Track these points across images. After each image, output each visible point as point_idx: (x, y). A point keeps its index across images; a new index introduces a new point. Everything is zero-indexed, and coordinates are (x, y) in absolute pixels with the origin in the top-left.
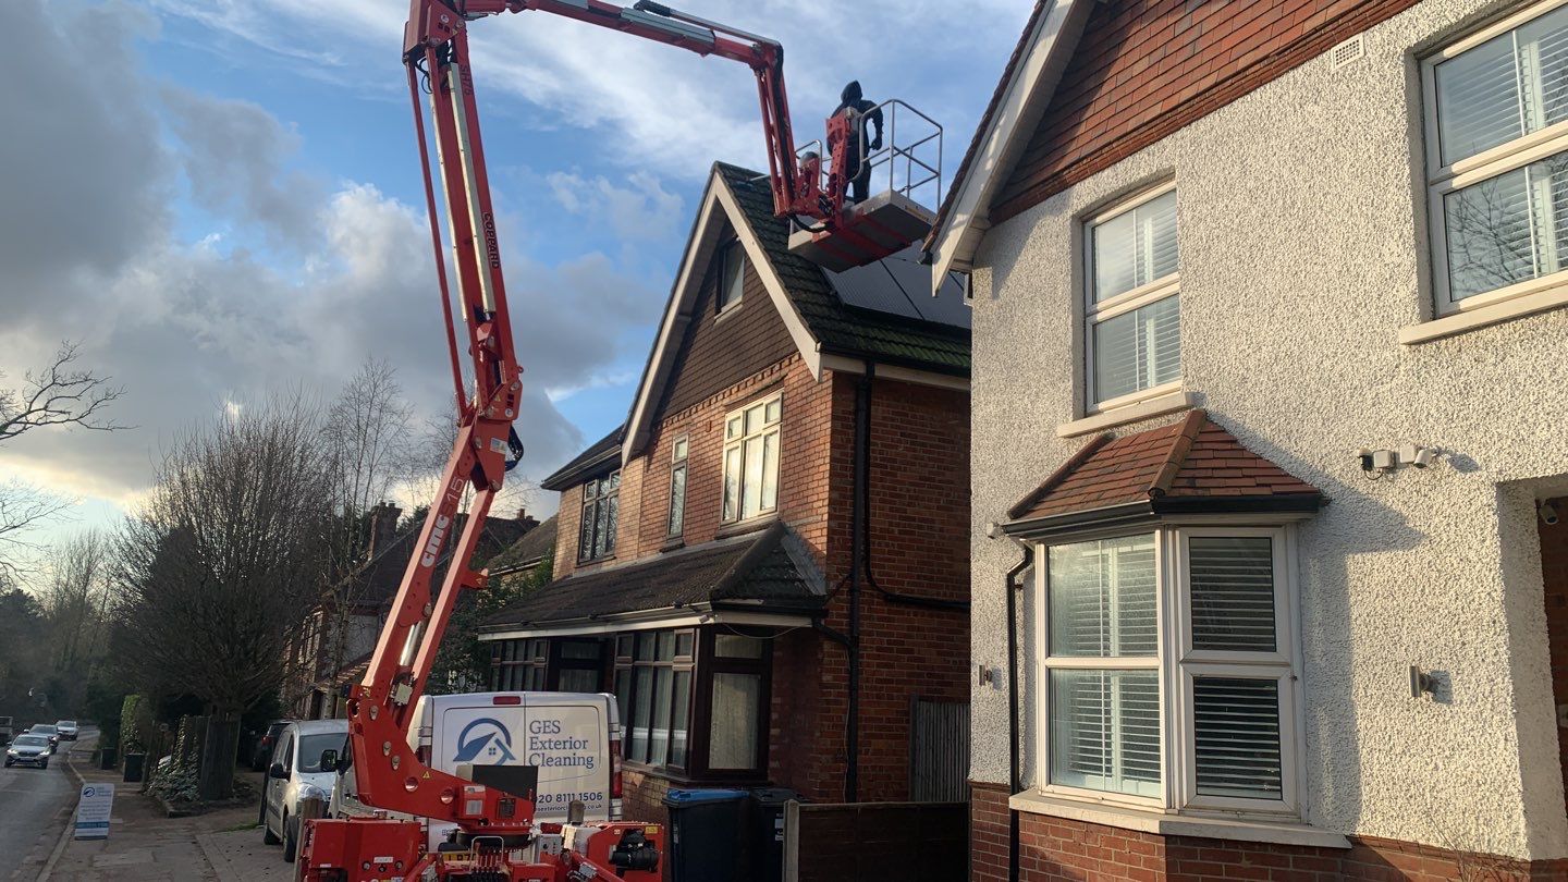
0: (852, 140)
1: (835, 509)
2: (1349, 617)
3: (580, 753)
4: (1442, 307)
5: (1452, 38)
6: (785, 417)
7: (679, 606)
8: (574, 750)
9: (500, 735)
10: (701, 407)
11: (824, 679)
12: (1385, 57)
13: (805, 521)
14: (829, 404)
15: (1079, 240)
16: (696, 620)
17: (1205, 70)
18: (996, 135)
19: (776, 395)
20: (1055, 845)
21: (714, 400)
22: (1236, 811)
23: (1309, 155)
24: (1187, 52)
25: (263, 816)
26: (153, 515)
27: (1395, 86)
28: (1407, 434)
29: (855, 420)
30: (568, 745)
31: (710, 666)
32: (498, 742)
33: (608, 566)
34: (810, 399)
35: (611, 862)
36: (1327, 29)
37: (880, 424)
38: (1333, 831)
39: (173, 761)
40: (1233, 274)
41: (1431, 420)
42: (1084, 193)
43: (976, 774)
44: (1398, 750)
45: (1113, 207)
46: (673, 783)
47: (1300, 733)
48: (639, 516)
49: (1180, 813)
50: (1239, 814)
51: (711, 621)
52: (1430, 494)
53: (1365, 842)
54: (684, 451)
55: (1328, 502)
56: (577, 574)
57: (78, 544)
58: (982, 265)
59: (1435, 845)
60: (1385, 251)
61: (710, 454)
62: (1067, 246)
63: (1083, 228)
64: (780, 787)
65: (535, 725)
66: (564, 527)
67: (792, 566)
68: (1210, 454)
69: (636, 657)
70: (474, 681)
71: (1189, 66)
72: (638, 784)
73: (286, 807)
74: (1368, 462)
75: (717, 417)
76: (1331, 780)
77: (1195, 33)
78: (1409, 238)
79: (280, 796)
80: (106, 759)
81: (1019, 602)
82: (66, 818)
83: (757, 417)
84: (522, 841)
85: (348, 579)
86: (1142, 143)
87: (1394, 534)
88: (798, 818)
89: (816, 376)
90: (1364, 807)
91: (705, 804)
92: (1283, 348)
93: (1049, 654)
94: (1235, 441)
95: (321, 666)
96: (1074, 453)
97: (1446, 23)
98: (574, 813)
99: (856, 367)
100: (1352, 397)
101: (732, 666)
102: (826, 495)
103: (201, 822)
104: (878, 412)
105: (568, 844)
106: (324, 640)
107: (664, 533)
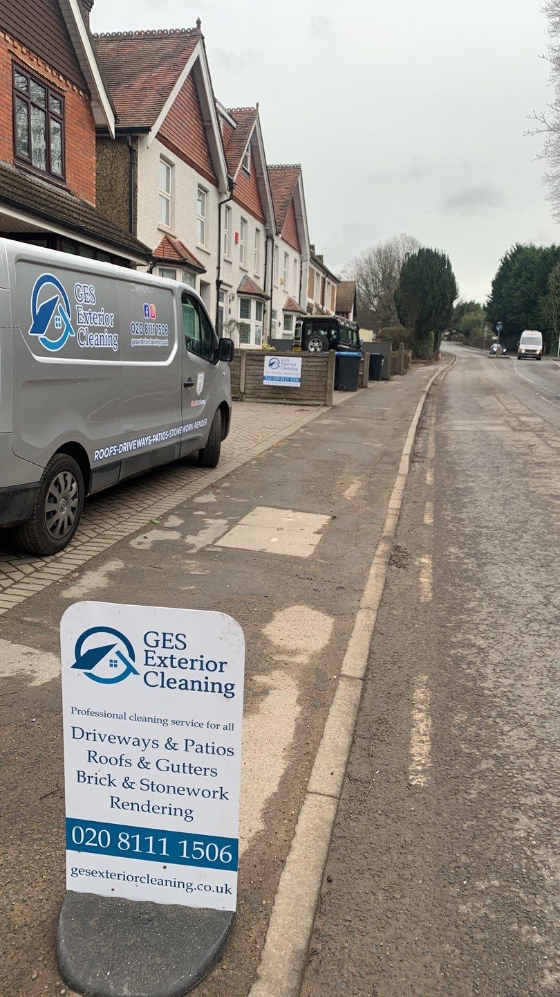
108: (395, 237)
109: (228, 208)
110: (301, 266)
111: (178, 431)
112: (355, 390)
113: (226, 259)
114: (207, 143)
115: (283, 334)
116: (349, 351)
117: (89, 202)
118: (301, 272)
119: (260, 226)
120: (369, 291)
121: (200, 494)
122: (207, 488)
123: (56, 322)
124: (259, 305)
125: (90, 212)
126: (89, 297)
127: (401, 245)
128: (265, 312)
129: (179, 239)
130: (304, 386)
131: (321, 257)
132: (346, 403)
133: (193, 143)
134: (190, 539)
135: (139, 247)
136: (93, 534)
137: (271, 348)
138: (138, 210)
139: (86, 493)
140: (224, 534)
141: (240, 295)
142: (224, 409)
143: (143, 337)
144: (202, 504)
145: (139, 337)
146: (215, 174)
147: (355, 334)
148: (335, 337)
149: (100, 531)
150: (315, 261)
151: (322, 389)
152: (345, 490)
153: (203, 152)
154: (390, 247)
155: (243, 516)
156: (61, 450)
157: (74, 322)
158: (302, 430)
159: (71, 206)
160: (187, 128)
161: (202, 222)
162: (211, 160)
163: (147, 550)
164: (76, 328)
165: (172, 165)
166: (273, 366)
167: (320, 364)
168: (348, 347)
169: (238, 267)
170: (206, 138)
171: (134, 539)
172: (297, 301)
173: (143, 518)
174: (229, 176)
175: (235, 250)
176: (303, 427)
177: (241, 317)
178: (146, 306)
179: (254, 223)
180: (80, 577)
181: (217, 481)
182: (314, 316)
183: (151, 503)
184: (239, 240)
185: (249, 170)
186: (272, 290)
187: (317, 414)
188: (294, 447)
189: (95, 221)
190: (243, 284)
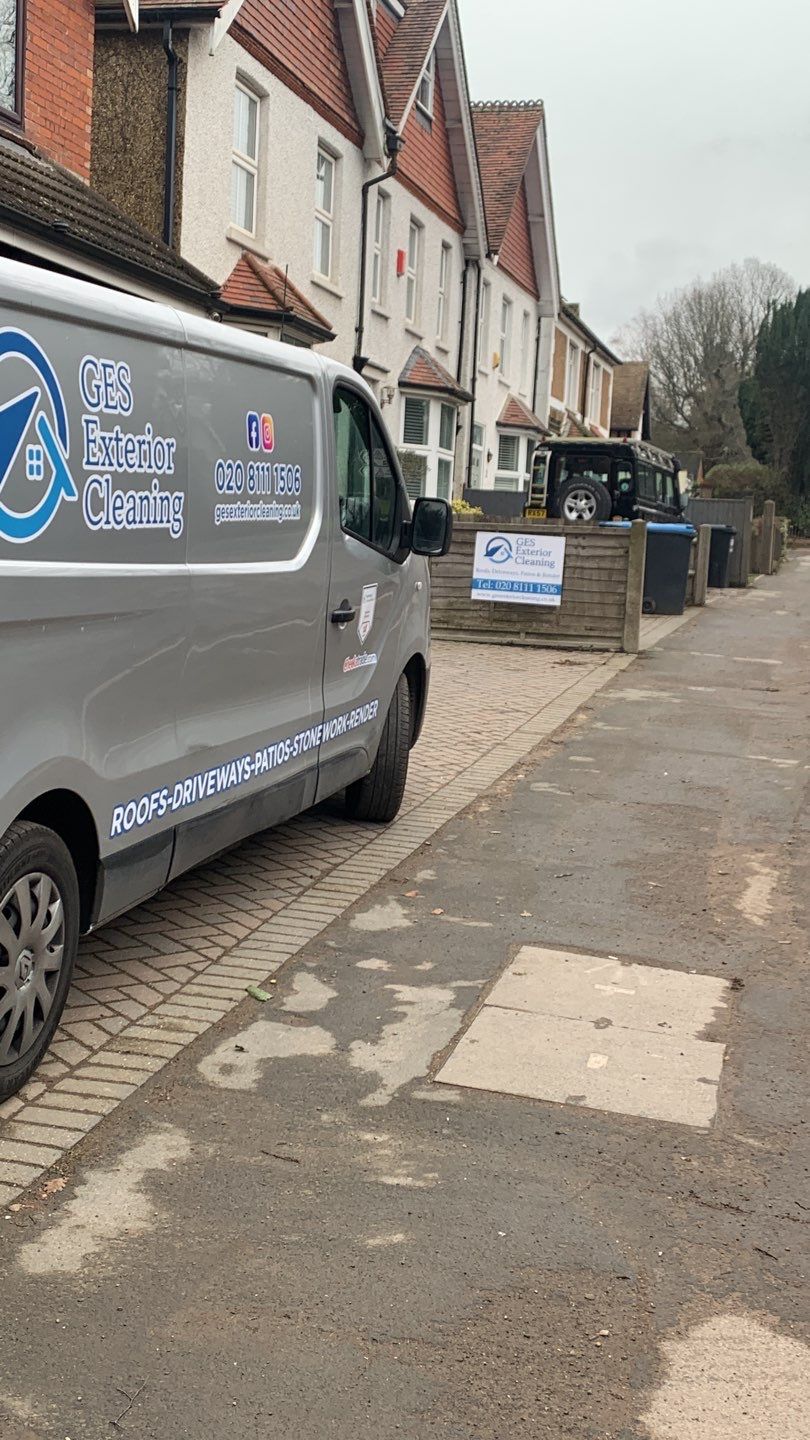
108: (733, 266)
109: (384, 195)
110: (539, 328)
111: (313, 737)
112: (679, 612)
113: (378, 309)
114: (341, 49)
115: (498, 480)
116: (659, 520)
117: (74, 174)
118: (538, 340)
119: (450, 235)
120: (674, 385)
121: (363, 903)
122: (379, 885)
123: (29, 463)
124: (448, 413)
125: (79, 196)
126: (117, 395)
127: (747, 285)
128: (459, 428)
129: (275, 262)
130: (569, 605)
131: (575, 307)
132: (667, 644)
133: (311, 47)
134: (362, 1056)
135: (189, 279)
136: (97, 1039)
137: (473, 511)
138: (183, 195)
139: (84, 927)
140: (455, 1040)
141: (403, 390)
142: (416, 672)
143: (243, 499)
144: (375, 934)
145: (232, 499)
146: (356, 119)
147: (669, 481)
148: (625, 487)
149: (115, 1025)
150: (569, 315)
151: (612, 612)
152: (739, 894)
153: (332, 68)
154: (721, 290)
155: (493, 975)
156: (31, 812)
157: (75, 461)
158: (582, 717)
159: (34, 180)
160: (298, 13)
161: (324, 224)
162: (348, 87)
163: (248, 1093)
164: (81, 477)
165: (263, 96)
166: (497, 556)
167: (609, 552)
168: (654, 511)
169: (401, 327)
170: (338, 37)
171: (210, 1052)
172: (529, 405)
173: (226, 982)
174: (387, 121)
175: (396, 291)
176: (583, 708)
177: (406, 441)
178: (252, 419)
179: (438, 231)
180: (68, 1194)
181: (403, 862)
182: (564, 439)
183: (241, 932)
184: (406, 268)
185: (429, 111)
186: (474, 380)
187: (604, 675)
188: (578, 764)
189: (91, 217)
190: (412, 365)
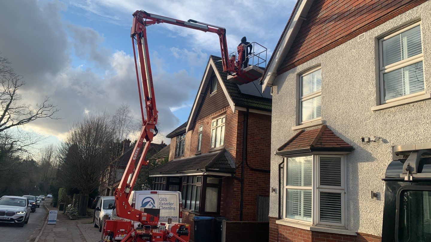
0: (244, 52)
1: (238, 146)
2: (358, 178)
3: (172, 206)
4: (382, 102)
5: (386, 35)
6: (227, 121)
7: (198, 170)
8: (170, 206)
9: (152, 201)
10: (206, 118)
11: (234, 189)
12: (370, 39)
13: (230, 149)
14: (237, 119)
15: (298, 81)
16: (202, 174)
17: (329, 39)
18: (278, 53)
19: (224, 116)
20: (286, 233)
21: (209, 116)
22: (330, 225)
23: (352, 62)
24: (325, 34)
25: (94, 220)
26: (68, 142)
27: (372, 46)
28: (373, 133)
29: (244, 123)
30: (169, 204)
31: (205, 186)
32: (151, 203)
33: (182, 158)
34: (233, 117)
35: (177, 233)
36: (357, 31)
37: (251, 124)
38: (353, 231)
39: (71, 206)
40: (334, 91)
41: (378, 130)
42: (300, 68)
43: (271, 215)
44: (368, 211)
45: (307, 72)
46: (196, 215)
47: (346, 207)
48: (190, 146)
49: (316, 226)
50: (331, 226)
51: (206, 174)
52: (377, 148)
53: (360, 234)
54: (201, 129)
55: (354, 149)
56: (175, 160)
57: (48, 148)
58: (275, 85)
59: (376, 235)
60: (369, 87)
61: (208, 130)
62: (295, 82)
63: (300, 77)
64: (223, 217)
65: (161, 199)
66: (171, 148)
67: (227, 161)
68: (326, 136)
69: (188, 182)
70: (148, 187)
71: (325, 38)
72: (187, 215)
73: (100, 218)
74: (363, 140)
75: (210, 121)
76: (353, 219)
77: (327, 30)
78: (374, 84)
79: (98, 215)
80: (54, 205)
81: (282, 172)
82: (45, 219)
83: (220, 121)
84: (155, 227)
85: (116, 160)
86: (313, 57)
87: (369, 158)
88: (226, 224)
89: (234, 112)
90: (360, 226)
91: (203, 220)
92: (345, 110)
93: (287, 185)
94: (333, 133)
95: (109, 182)
96: (295, 134)
97: (384, 31)
98: (169, 221)
99: (244, 110)
100: (360, 123)
101: (212, 186)
102: (236, 142)
103: (79, 221)
104: (250, 121)
105: (167, 228)
106: (110, 175)
107: (196, 150)
